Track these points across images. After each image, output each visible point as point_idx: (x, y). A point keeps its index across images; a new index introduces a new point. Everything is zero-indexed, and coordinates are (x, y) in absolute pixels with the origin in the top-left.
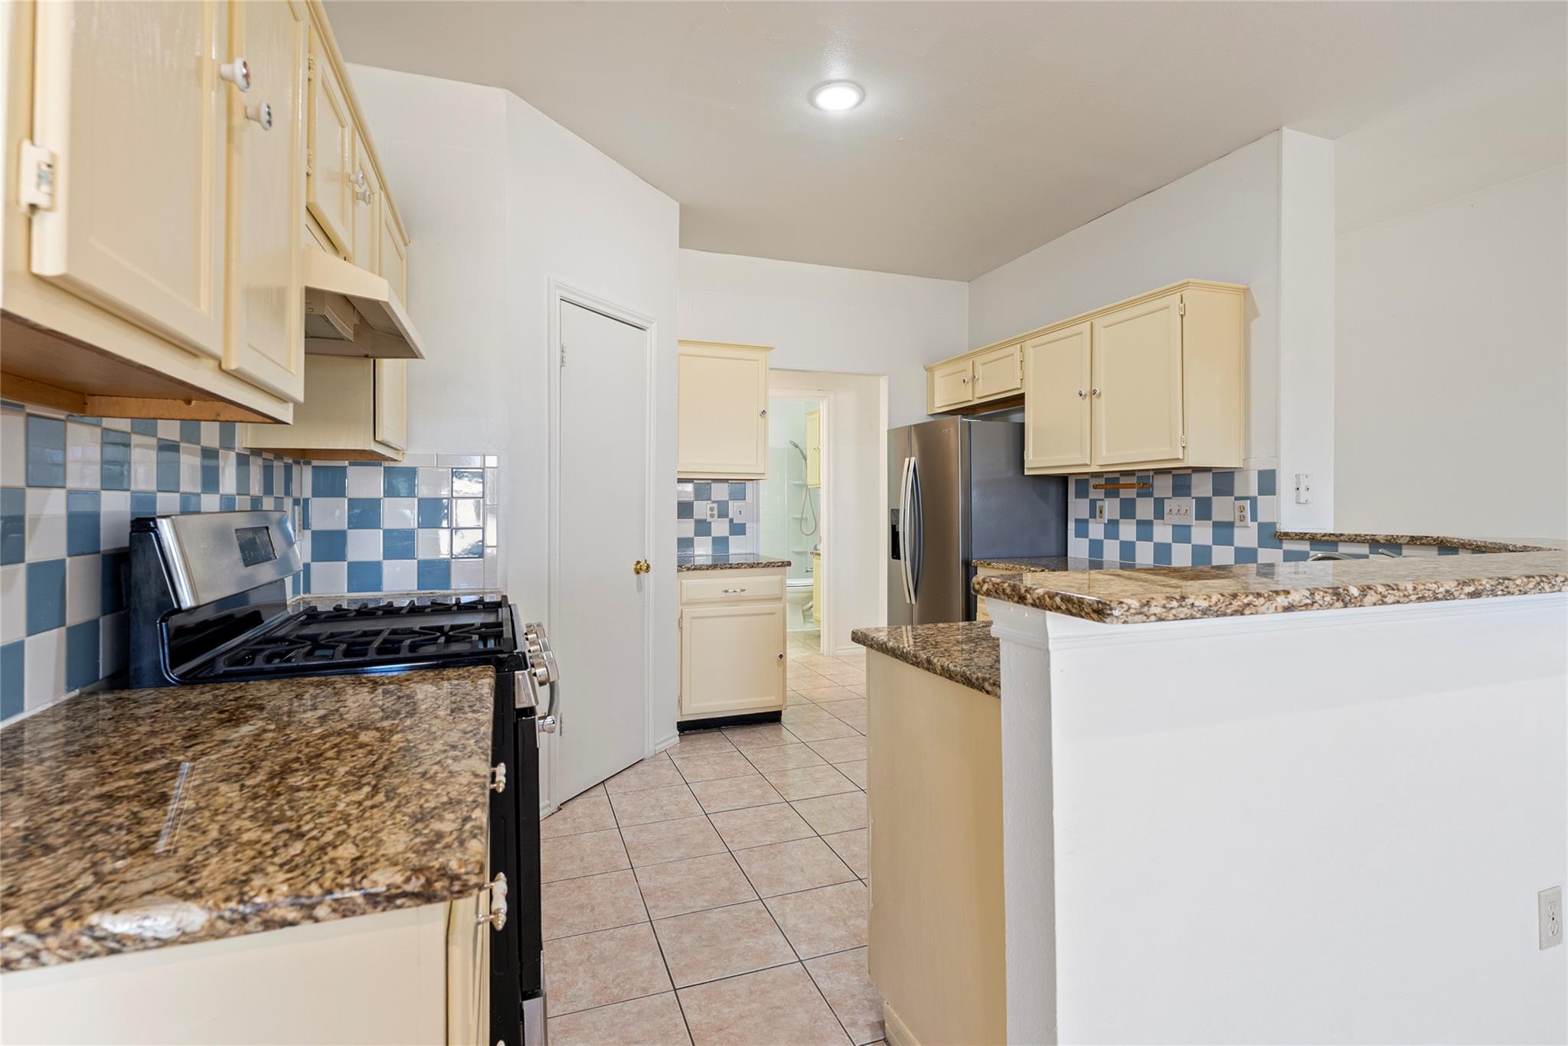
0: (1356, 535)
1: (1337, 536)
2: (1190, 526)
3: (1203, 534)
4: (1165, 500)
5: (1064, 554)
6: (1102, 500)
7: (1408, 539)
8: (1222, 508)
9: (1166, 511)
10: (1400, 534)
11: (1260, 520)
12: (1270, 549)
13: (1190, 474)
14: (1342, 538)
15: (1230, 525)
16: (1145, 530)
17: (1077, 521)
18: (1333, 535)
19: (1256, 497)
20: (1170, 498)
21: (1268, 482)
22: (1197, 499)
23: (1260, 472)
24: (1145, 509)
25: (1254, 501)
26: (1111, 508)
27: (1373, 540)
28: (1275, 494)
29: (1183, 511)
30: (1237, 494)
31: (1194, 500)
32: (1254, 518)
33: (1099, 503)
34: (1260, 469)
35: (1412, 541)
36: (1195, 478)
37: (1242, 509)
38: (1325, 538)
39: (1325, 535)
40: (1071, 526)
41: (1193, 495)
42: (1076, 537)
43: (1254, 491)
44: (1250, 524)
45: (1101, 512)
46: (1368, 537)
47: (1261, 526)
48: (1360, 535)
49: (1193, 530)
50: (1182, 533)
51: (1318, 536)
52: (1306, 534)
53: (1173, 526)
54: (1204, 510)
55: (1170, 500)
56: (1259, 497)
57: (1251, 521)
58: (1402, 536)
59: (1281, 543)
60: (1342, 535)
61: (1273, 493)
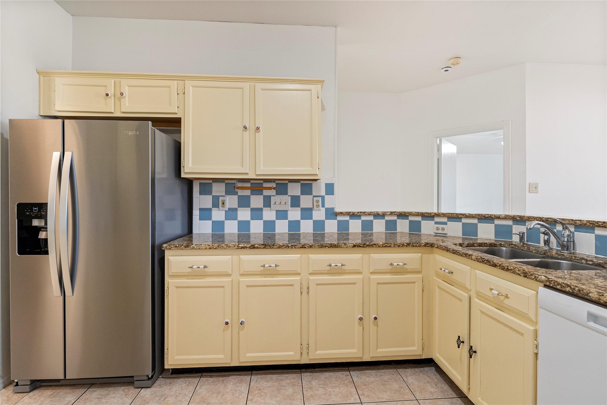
0: (371, 212)
1: (363, 213)
2: (287, 211)
3: (294, 214)
4: (272, 197)
5: (186, 231)
6: (224, 196)
7: (390, 213)
8: (306, 201)
9: (272, 202)
10: (386, 211)
11: (326, 206)
12: (331, 220)
13: (287, 184)
14: (365, 213)
15: (311, 210)
16: (257, 213)
17: (201, 209)
18: (362, 212)
19: (324, 196)
20: (275, 196)
21: (330, 189)
22: (291, 196)
23: (326, 184)
24: (257, 201)
25: (323, 198)
26: (231, 201)
27: (377, 214)
28: (334, 195)
29: (283, 203)
30: (314, 194)
31: (290, 197)
32: (323, 206)
33: (221, 199)
34: (327, 182)
35: (391, 213)
36: (290, 185)
37: (317, 201)
38: (359, 214)
39: (358, 213)
40: (196, 213)
41: (289, 194)
42: (199, 220)
43: (323, 193)
44: (322, 208)
45: (223, 204)
46: (376, 213)
47: (327, 210)
48: (372, 212)
49: (289, 213)
50: (282, 215)
51: (356, 213)
52: (350, 212)
53: (276, 211)
54: (295, 202)
55: (275, 197)
56: (325, 196)
57: (322, 207)
58: (387, 212)
59: (336, 217)
60: (365, 212)
61: (333, 194)
